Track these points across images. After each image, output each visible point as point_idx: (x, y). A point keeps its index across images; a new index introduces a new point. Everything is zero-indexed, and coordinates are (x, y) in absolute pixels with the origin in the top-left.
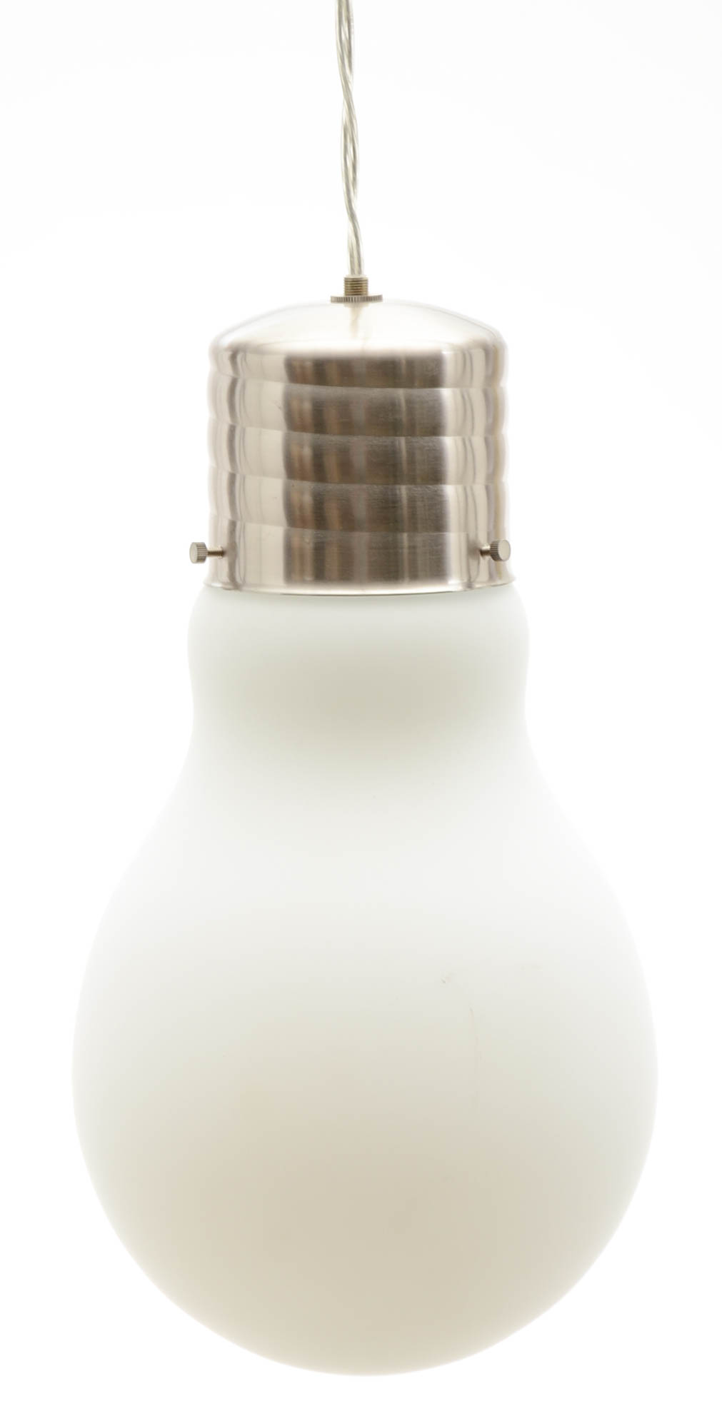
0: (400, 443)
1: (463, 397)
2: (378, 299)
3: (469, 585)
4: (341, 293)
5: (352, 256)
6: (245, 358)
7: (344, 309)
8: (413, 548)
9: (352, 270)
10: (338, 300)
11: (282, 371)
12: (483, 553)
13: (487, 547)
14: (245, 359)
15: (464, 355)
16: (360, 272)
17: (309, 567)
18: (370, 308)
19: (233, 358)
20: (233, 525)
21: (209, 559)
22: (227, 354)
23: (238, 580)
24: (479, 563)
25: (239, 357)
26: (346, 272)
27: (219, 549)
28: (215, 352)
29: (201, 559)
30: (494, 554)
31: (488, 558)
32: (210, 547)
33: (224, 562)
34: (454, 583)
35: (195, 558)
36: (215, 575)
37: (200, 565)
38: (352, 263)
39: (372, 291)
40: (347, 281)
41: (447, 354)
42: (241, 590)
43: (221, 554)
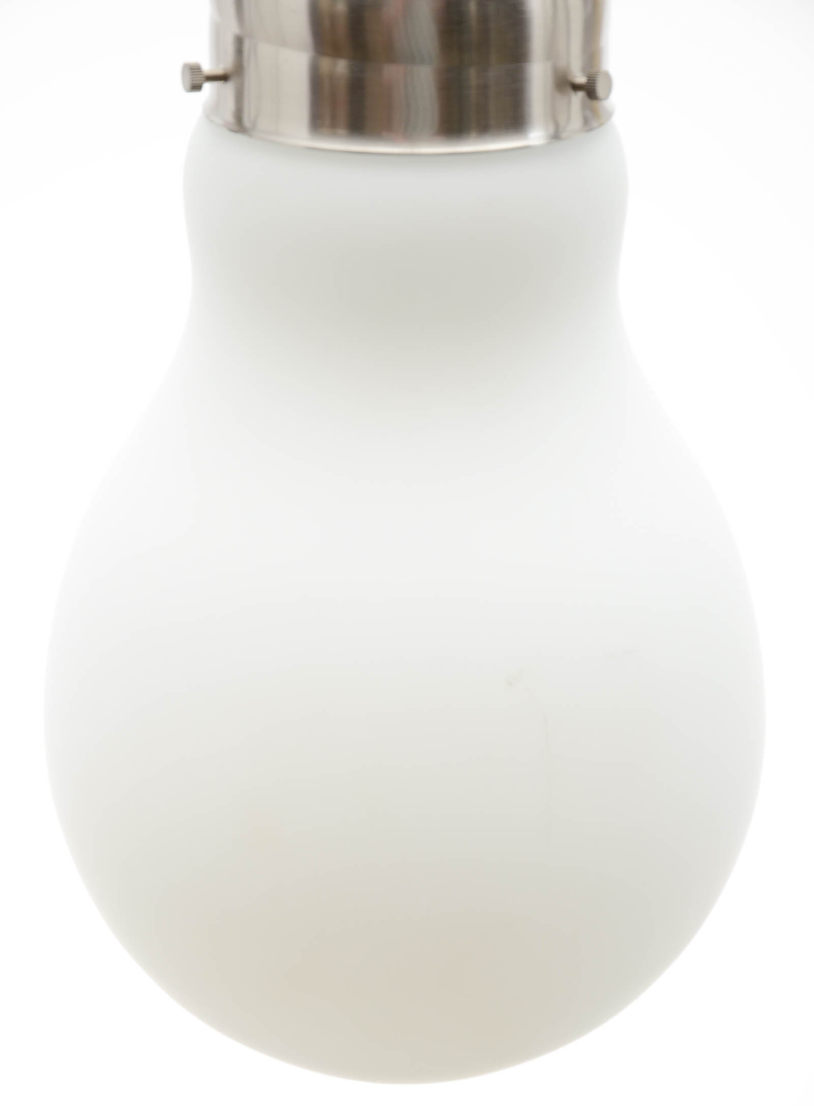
3: (556, 136)
8: (484, 88)
12: (576, 87)
13: (581, 79)
17: (342, 113)
20: (239, 42)
21: (207, 87)
23: (247, 122)
24: (569, 103)
27: (219, 71)
29: (196, 87)
30: (590, 91)
31: (581, 94)
32: (208, 67)
33: (228, 89)
34: (536, 136)
35: (188, 85)
36: (212, 111)
37: (195, 95)
42: (250, 136)
43: (224, 78)
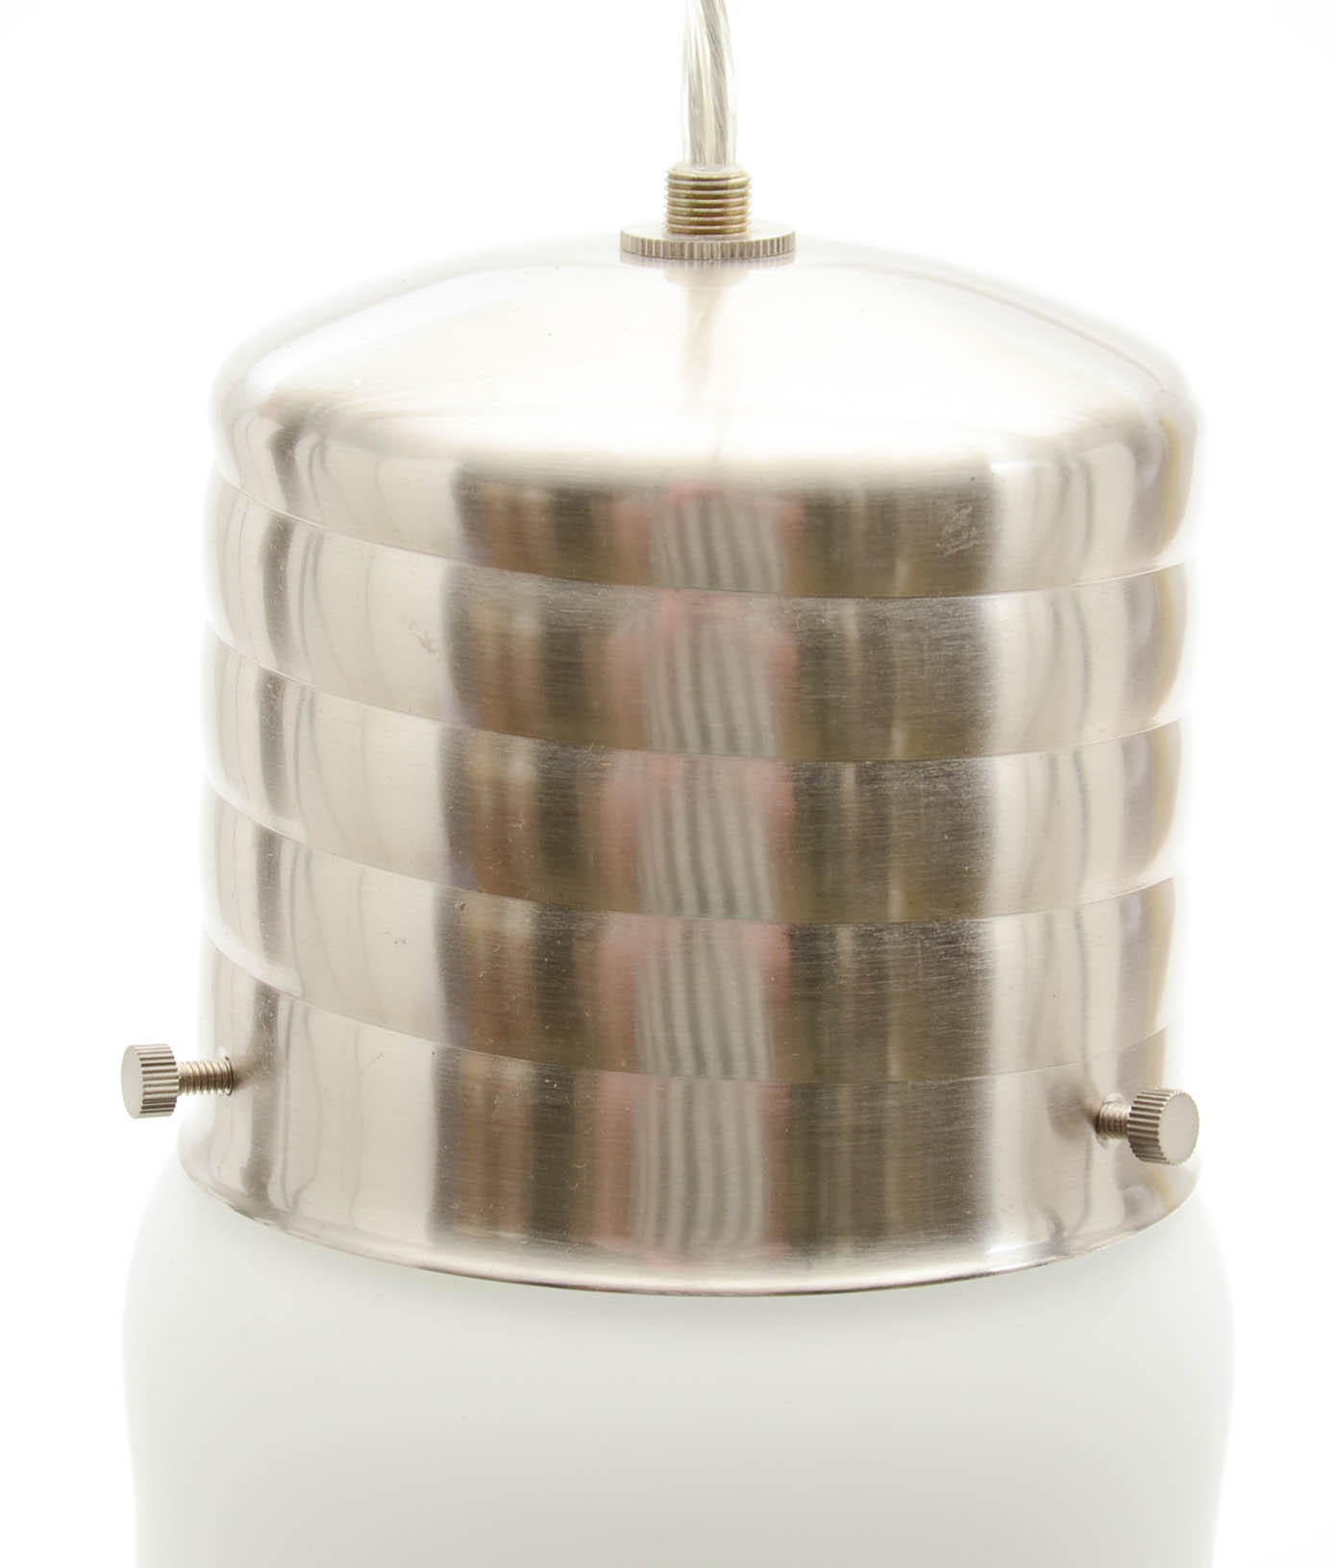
0: (837, 781)
1: (1057, 618)
2: (778, 249)
3: (1058, 1245)
4: (653, 218)
5: (695, 100)
6: (321, 449)
7: (662, 283)
9: (697, 147)
10: (644, 251)
11: (444, 516)
12: (1104, 1126)
14: (323, 460)
15: (1065, 477)
16: (721, 158)
18: (750, 282)
19: (284, 445)
21: (190, 1103)
22: (265, 431)
23: (275, 1194)
24: (1087, 1166)
25: (302, 451)
26: (673, 154)
27: (218, 1065)
28: (231, 414)
29: (157, 1105)
30: (1140, 1135)
31: (1117, 1144)
33: (238, 1105)
34: (1005, 1247)
35: (138, 1102)
36: (198, 1156)
37: (156, 1122)
38: (696, 123)
39: (761, 220)
40: (675, 183)
41: (1008, 471)
42: (285, 1227)
43: (227, 1080)
